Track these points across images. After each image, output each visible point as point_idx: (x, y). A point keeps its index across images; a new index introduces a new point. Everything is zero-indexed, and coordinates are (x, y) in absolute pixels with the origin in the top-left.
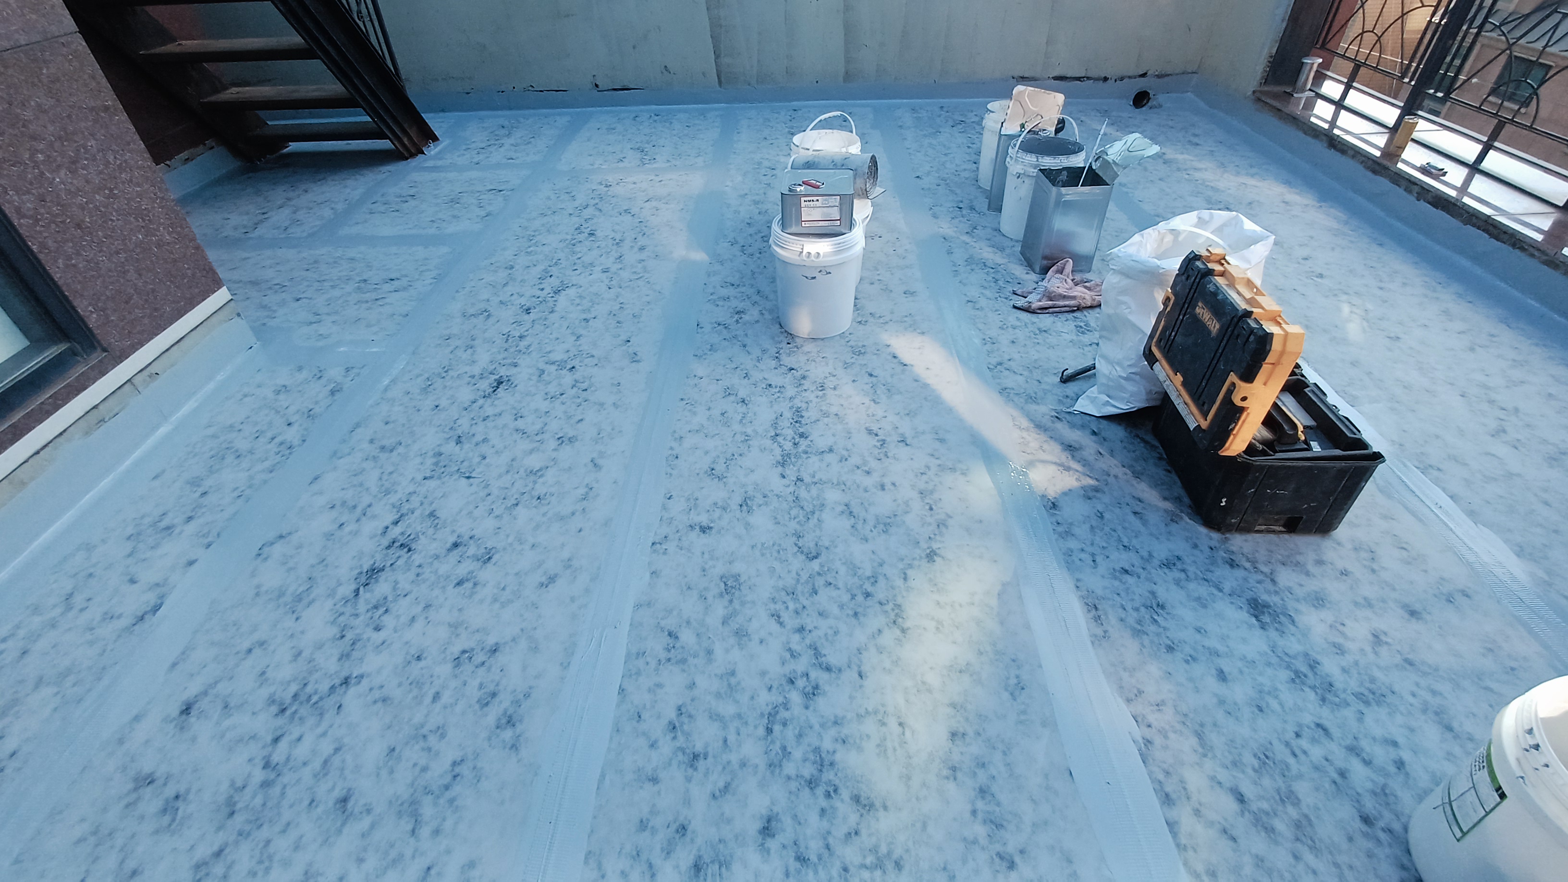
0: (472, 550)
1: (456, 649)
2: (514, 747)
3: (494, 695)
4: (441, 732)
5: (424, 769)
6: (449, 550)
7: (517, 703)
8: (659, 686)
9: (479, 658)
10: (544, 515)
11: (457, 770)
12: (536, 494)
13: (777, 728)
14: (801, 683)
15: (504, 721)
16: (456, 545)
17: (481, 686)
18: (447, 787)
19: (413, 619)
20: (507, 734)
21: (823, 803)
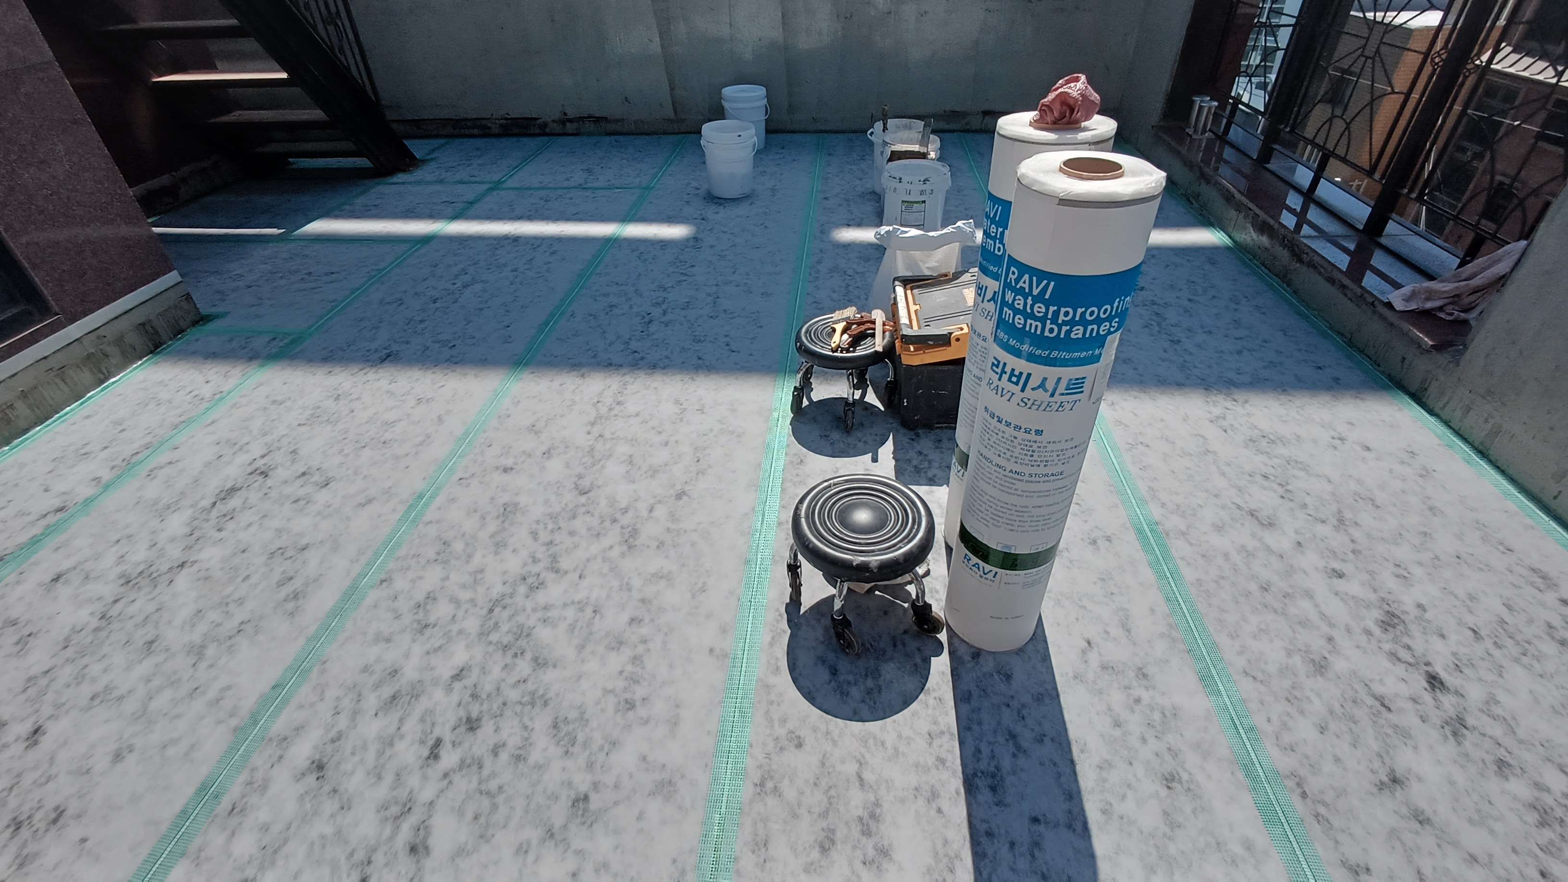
0: (316, 478)
1: (274, 547)
2: (292, 614)
3: (291, 579)
4: (241, 602)
5: (218, 625)
6: (299, 477)
7: (306, 585)
8: (421, 578)
9: (288, 554)
10: (383, 455)
11: (242, 627)
12: (383, 439)
13: (497, 610)
14: (530, 580)
15: (292, 596)
16: (304, 474)
17: (284, 572)
18: (230, 638)
19: (250, 525)
20: (290, 606)
21: (509, 660)
